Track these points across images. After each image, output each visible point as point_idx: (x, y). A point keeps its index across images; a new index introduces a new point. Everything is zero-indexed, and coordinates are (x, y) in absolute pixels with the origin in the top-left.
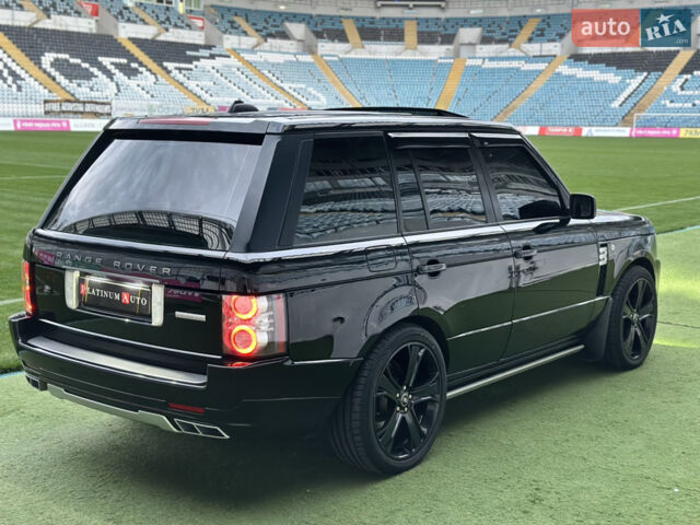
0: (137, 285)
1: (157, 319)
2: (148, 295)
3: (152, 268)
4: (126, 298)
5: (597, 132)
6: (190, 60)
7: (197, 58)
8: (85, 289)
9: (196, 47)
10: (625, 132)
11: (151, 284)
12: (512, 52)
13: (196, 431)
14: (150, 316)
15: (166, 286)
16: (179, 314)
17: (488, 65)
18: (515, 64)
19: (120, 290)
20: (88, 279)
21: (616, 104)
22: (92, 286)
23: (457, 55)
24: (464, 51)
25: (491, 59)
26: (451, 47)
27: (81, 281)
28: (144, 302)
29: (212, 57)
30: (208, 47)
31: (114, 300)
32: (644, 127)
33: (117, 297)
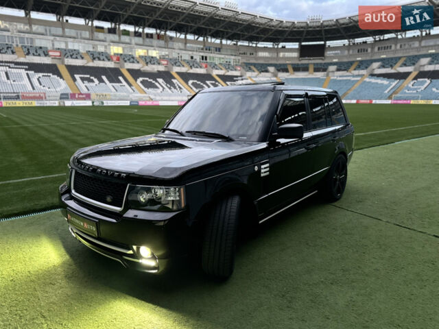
5: (378, 102)
6: (235, 81)
7: (237, 80)
9: (237, 77)
10: (389, 102)
12: (348, 74)
17: (339, 78)
18: (349, 78)
21: (386, 92)
23: (327, 75)
24: (330, 74)
25: (340, 76)
26: (325, 73)
29: (242, 79)
30: (241, 76)
32: (397, 100)
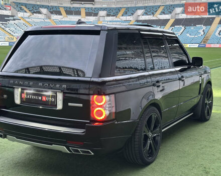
0: (49, 93)
1: (60, 106)
2: (55, 97)
3: (58, 86)
4: (44, 99)
6: (6, 21)
7: (9, 20)
8: (24, 96)
9: (8, 16)
11: (57, 92)
12: (117, 19)
13: (79, 152)
14: (56, 106)
15: (64, 93)
16: (70, 104)
19: (41, 95)
20: (25, 91)
22: (27, 94)
24: (101, 19)
25: (110, 21)
26: (97, 17)
27: (22, 93)
28: (53, 100)
29: (14, 20)
30: (12, 16)
31: (38, 99)
33: (40, 98)
